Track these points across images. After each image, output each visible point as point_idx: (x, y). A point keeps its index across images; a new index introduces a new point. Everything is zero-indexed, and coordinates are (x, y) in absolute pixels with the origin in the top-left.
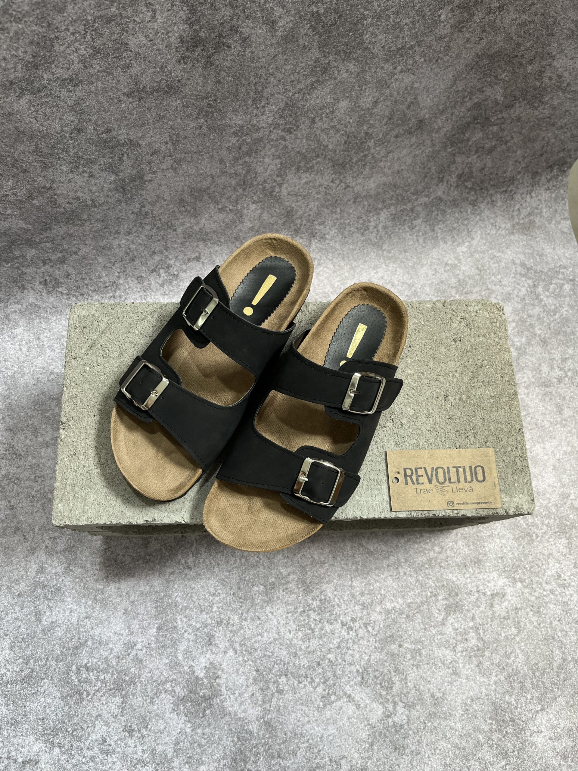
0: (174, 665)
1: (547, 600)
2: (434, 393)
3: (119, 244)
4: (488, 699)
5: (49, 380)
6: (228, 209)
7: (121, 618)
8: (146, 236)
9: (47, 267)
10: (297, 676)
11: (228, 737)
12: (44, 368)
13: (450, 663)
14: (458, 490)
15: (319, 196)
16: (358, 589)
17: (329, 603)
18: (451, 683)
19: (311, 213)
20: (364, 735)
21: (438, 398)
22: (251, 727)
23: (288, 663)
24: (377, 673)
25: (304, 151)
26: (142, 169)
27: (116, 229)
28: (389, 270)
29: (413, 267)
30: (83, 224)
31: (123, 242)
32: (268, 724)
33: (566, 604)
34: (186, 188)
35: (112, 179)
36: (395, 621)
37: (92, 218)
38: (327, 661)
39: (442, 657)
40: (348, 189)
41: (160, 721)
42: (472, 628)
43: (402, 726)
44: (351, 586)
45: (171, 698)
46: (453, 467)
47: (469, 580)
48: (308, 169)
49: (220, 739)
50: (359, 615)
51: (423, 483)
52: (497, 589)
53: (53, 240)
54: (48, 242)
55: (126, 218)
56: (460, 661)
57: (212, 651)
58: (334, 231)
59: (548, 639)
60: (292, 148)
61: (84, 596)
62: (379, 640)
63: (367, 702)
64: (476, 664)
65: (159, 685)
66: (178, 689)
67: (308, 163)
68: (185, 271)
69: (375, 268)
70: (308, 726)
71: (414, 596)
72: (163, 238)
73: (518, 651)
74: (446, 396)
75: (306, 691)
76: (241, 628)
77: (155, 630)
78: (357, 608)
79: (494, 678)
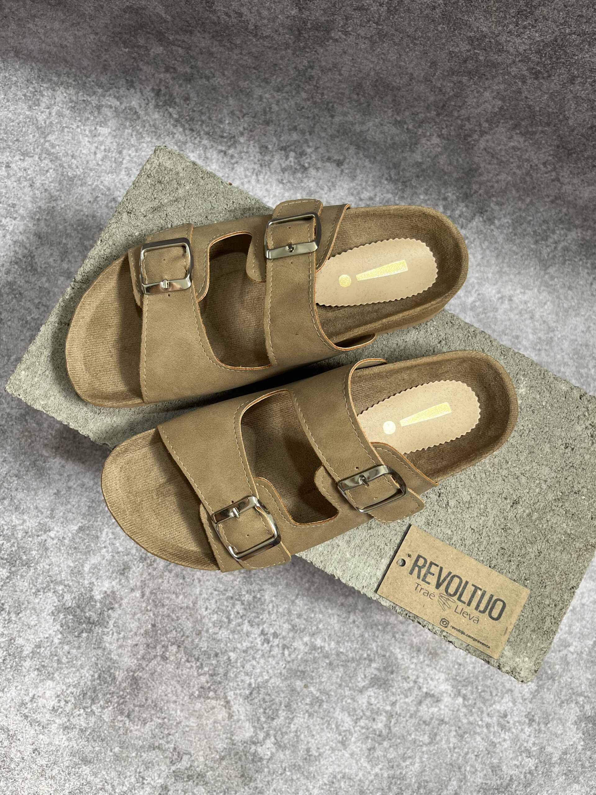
0: (76, 572)
1: (478, 730)
2: (505, 491)
3: (261, 96)
4: (359, 785)
5: (107, 206)
6: (405, 126)
7: (50, 496)
8: (296, 104)
9: (168, 75)
10: (189, 654)
11: (90, 669)
12: (109, 189)
13: (344, 731)
14: (462, 613)
15: (518, 171)
16: (298, 608)
17: (261, 605)
18: (333, 750)
19: (496, 185)
20: (220, 745)
21: (506, 499)
22: (117, 673)
23: (188, 637)
24: (267, 698)
25: (538, 109)
26: (333, 21)
27: (267, 76)
28: (538, 298)
29: (566, 311)
30: (231, 49)
31: (267, 96)
32: (135, 681)
33: (494, 744)
34: (372, 73)
35: (293, 12)
36: (315, 661)
37: (245, 46)
38: (226, 657)
39: (339, 721)
40: (556, 183)
41: (34, 616)
42: (386, 712)
43: (261, 759)
44: (293, 602)
45: (56, 600)
46: (473, 585)
47: (413, 666)
48: (527, 132)
49: (82, 666)
50: (284, 634)
51: (429, 583)
52: (436, 692)
53: (188, 48)
54: (182, 48)
55: (284, 70)
56: (355, 735)
57: (120, 580)
58: (507, 220)
59: (454, 767)
60: (526, 98)
61: (25, 453)
62: (289, 669)
63: (242, 717)
64: (369, 746)
65: (52, 582)
66: (67, 597)
67: (531, 126)
68: (317, 169)
69: (526, 287)
70: (173, 706)
71: (349, 648)
72: (314, 118)
73: (417, 760)
74: (516, 503)
75: (189, 672)
76: (161, 577)
77: (76, 528)
78: (286, 626)
79: (377, 770)
